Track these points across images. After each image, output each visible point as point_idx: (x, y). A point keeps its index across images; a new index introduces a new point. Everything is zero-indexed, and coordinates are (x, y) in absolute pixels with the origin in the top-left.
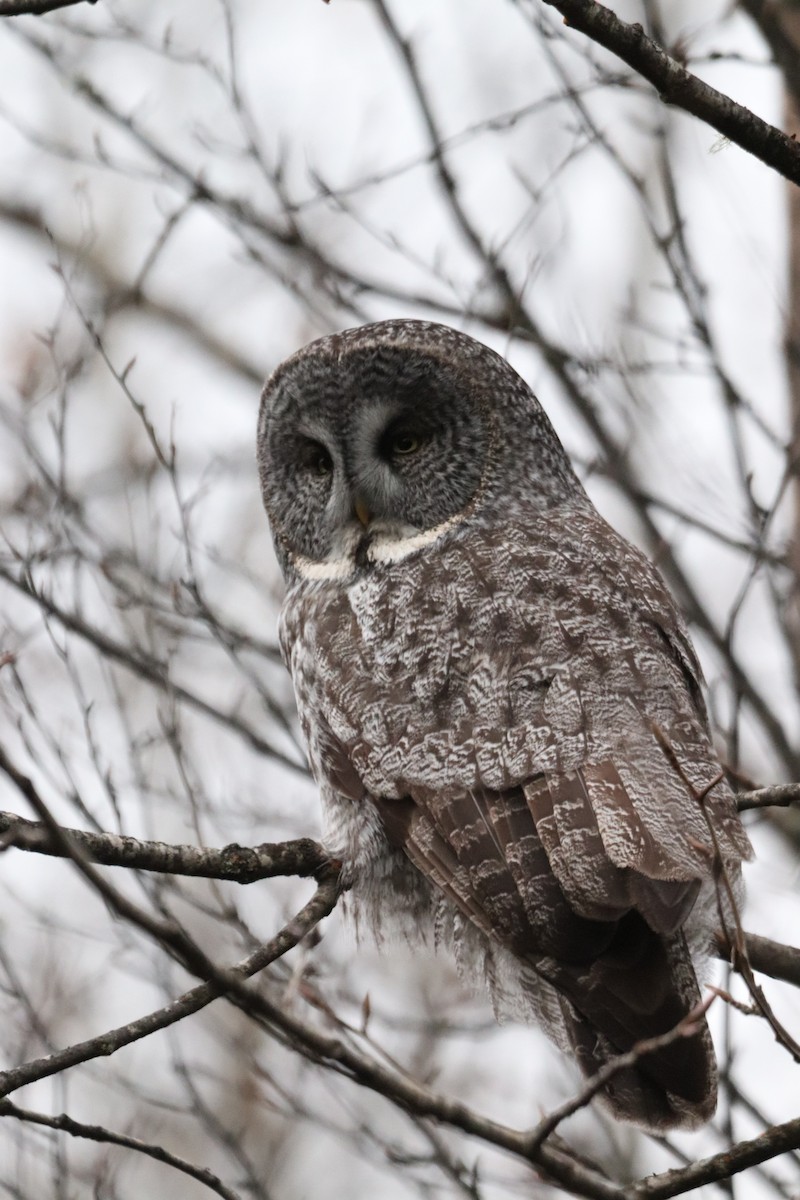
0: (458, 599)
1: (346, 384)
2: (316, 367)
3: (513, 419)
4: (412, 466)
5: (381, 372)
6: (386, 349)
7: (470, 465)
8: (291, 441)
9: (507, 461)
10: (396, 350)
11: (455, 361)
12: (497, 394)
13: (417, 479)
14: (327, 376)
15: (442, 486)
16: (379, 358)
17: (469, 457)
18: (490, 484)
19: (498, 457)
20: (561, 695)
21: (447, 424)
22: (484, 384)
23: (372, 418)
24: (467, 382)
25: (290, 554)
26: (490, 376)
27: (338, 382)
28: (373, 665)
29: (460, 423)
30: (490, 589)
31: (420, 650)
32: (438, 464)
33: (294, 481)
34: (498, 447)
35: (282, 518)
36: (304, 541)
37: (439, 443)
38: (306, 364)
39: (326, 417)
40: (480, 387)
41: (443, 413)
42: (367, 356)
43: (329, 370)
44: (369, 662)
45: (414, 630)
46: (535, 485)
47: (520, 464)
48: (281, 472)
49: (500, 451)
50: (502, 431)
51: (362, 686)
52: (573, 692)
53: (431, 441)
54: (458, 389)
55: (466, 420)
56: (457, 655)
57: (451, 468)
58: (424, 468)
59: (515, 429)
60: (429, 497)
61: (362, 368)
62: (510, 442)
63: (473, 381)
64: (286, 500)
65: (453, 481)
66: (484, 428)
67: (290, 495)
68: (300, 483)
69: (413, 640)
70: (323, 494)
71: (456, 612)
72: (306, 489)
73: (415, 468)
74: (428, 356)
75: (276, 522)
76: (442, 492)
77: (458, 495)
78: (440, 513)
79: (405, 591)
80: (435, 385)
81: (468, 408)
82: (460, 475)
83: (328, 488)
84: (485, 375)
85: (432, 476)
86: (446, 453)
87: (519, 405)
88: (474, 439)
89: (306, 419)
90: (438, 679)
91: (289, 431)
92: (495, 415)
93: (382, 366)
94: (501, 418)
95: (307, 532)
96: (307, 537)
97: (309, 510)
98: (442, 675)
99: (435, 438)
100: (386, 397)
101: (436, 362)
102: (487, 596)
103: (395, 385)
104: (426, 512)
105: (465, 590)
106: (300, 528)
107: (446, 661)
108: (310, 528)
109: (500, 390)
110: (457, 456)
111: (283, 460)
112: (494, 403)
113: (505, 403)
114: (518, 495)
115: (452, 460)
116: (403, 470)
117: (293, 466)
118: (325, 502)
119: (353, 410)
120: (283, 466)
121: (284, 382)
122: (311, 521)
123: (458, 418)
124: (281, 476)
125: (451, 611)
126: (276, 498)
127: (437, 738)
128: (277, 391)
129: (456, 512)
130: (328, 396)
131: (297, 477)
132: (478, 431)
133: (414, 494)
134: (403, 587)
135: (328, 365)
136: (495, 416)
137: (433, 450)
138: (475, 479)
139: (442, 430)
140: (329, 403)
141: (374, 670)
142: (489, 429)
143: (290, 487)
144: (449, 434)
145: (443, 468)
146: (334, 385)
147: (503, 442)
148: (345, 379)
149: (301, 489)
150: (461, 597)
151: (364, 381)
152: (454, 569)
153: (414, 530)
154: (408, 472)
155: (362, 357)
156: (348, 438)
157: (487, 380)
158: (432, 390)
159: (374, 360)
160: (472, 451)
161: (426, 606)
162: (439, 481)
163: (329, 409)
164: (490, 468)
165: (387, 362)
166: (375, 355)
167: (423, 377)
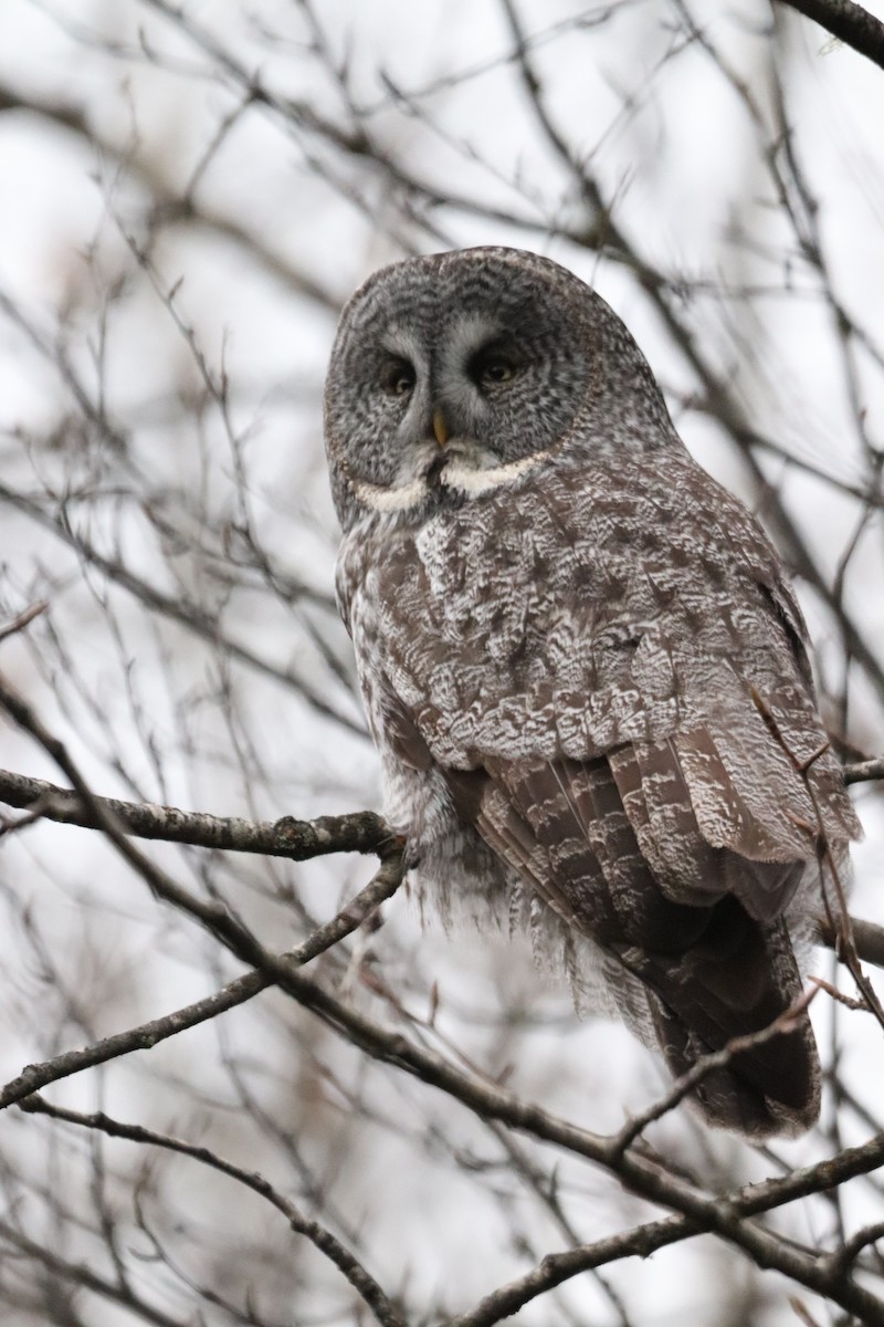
0: (534, 548)
1: (445, 293)
2: (413, 274)
3: (617, 366)
4: (501, 393)
5: (485, 285)
6: (494, 262)
7: (564, 403)
8: (371, 356)
9: (605, 406)
10: (506, 265)
11: (566, 292)
12: (605, 337)
13: (505, 406)
14: (424, 284)
15: (532, 418)
16: (486, 270)
17: (565, 394)
18: (583, 425)
19: (596, 400)
20: (650, 656)
21: (547, 357)
22: (592, 324)
23: (468, 332)
24: (576, 317)
25: (351, 483)
26: (599, 317)
27: (437, 290)
28: (442, 622)
29: (561, 359)
30: (571, 537)
31: (493, 605)
32: (531, 396)
33: (366, 401)
34: (597, 390)
35: (347, 441)
36: (369, 463)
37: (535, 375)
38: (403, 271)
39: (417, 325)
40: (589, 326)
41: (545, 345)
42: (472, 266)
43: (427, 278)
44: (438, 618)
45: (487, 582)
46: (631, 430)
47: (617, 410)
48: (353, 391)
49: (599, 395)
50: (604, 376)
51: (431, 645)
52: (664, 653)
53: (526, 372)
54: (566, 321)
55: (568, 356)
56: (534, 611)
57: (544, 401)
58: (514, 397)
59: (618, 376)
60: (515, 427)
61: (465, 278)
62: (611, 388)
63: (582, 317)
64: (354, 421)
65: (544, 415)
66: (586, 369)
67: (360, 416)
68: (372, 403)
69: (486, 594)
70: (398, 412)
71: (533, 563)
72: (379, 409)
73: (505, 396)
74: (539, 278)
75: (338, 448)
76: (530, 424)
77: (547, 431)
78: (525, 446)
79: (476, 538)
80: (542, 310)
81: (572, 343)
82: (552, 410)
83: (405, 406)
84: (595, 315)
85: (522, 405)
86: (540, 386)
87: (626, 352)
88: (574, 377)
89: (393, 328)
90: (514, 638)
91: (369, 344)
92: (600, 357)
93: (487, 278)
94: (606, 363)
95: (375, 452)
96: (373, 459)
97: (379, 429)
98: (518, 633)
99: (531, 370)
100: (486, 313)
101: (547, 286)
102: (567, 545)
103: (499, 301)
104: (510, 441)
105: (542, 538)
106: (367, 449)
107: (522, 618)
108: (378, 448)
109: (608, 333)
110: (553, 392)
111: (356, 379)
112: (601, 346)
113: (612, 348)
114: (611, 437)
115: (546, 393)
116: (492, 395)
117: (367, 387)
118: (398, 421)
119: (449, 320)
120: (356, 385)
121: (373, 291)
122: (379, 441)
123: (560, 352)
124: (352, 397)
125: (528, 562)
126: (342, 421)
127: (513, 703)
128: (364, 301)
129: (543, 449)
130: (422, 305)
131: (370, 397)
132: (579, 370)
133: (500, 421)
134: (474, 533)
135: (427, 273)
136: (600, 359)
137: (527, 381)
138: (567, 418)
139: (540, 361)
140: (423, 311)
141: (443, 627)
142: (592, 370)
143: (361, 407)
144: (548, 368)
145: (535, 401)
146: (429, 293)
147: (604, 387)
148: (444, 287)
149: (372, 409)
150: (538, 546)
151: (465, 292)
152: (530, 514)
153: (495, 461)
154: (497, 398)
155: (468, 267)
156: (438, 348)
157: (596, 320)
158: (538, 316)
159: (479, 272)
160: (569, 389)
161: (500, 556)
162: (529, 412)
163: (421, 317)
164: (585, 410)
165: (494, 275)
166: (482, 266)
167: (530, 299)
